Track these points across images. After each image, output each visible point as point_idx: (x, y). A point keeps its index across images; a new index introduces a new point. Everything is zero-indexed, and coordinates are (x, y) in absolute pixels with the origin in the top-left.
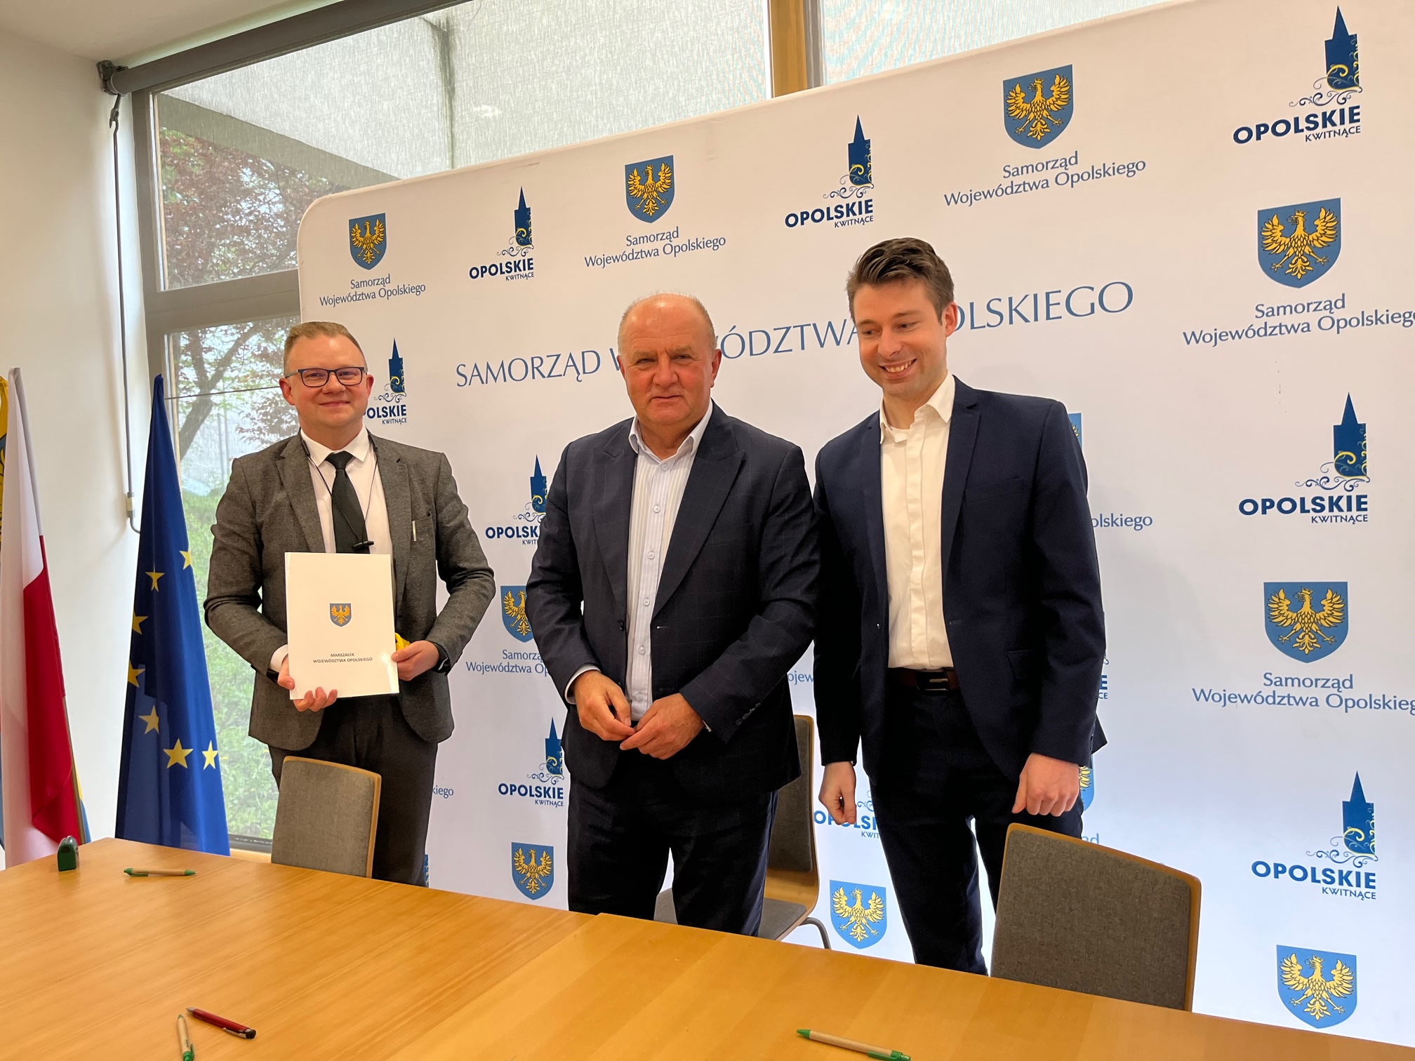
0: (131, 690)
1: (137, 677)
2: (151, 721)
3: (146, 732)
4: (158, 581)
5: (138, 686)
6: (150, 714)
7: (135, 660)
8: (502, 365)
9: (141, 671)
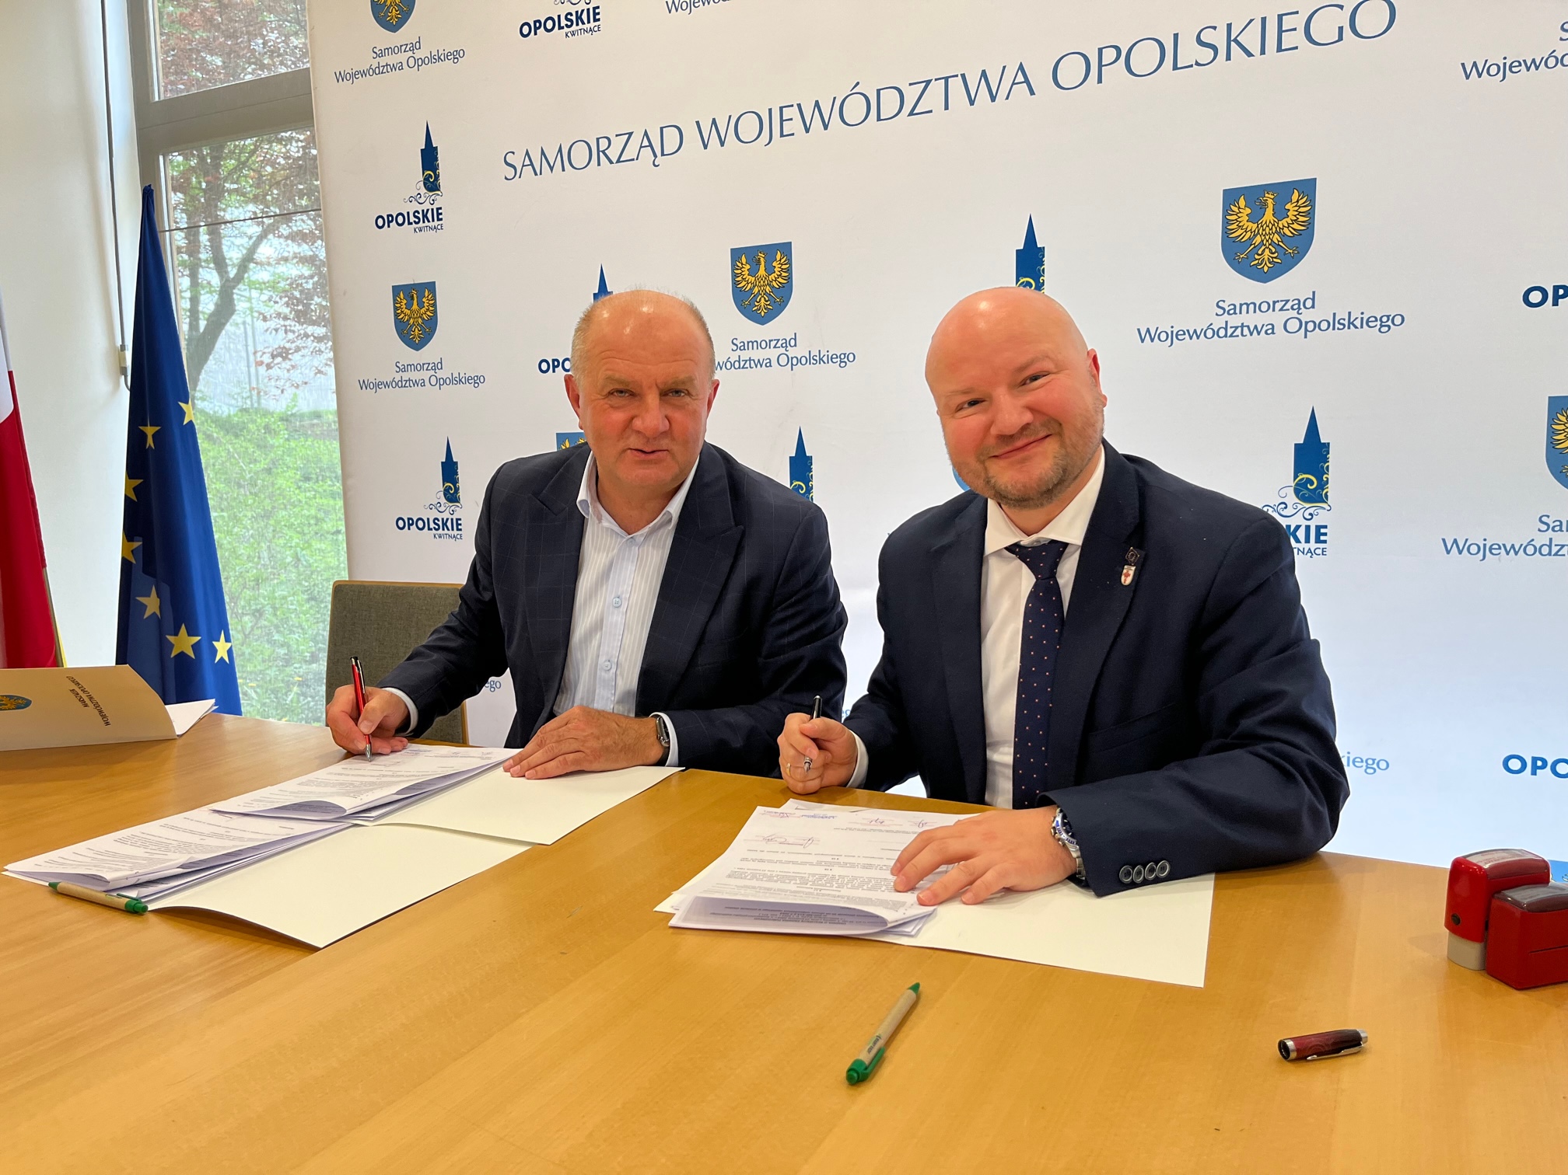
0: (126, 566)
1: (132, 551)
2: (151, 604)
3: (145, 617)
4: (154, 436)
5: (134, 562)
6: (149, 596)
7: (130, 531)
8: (560, 150)
9: (137, 544)
